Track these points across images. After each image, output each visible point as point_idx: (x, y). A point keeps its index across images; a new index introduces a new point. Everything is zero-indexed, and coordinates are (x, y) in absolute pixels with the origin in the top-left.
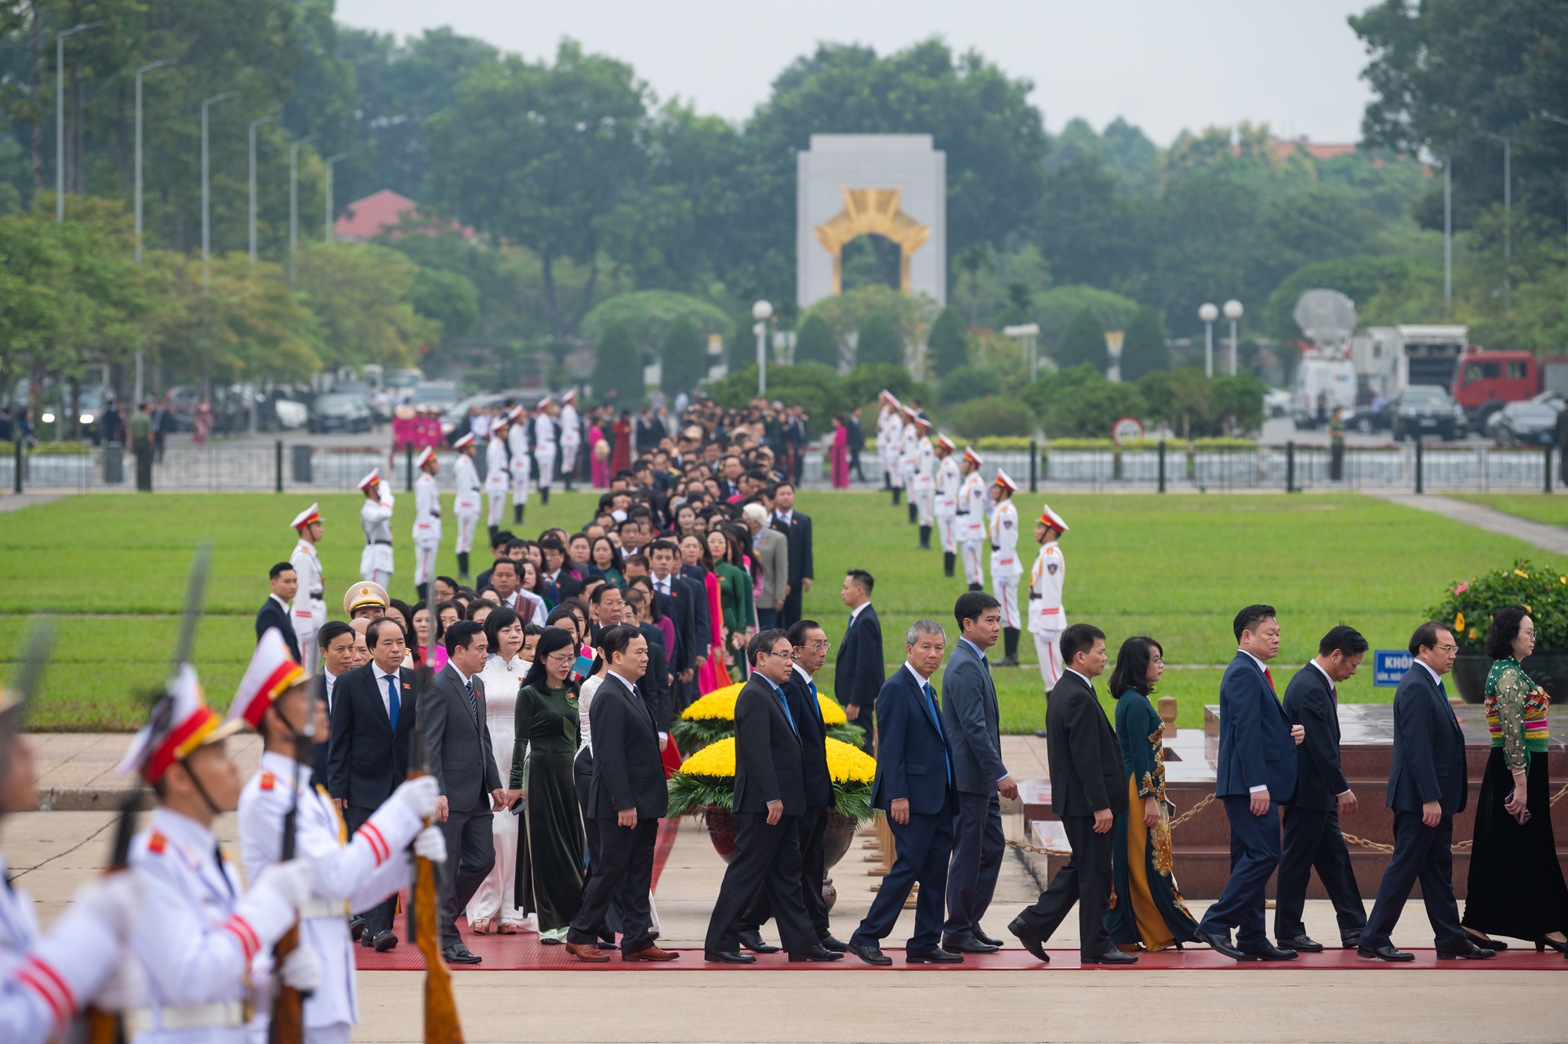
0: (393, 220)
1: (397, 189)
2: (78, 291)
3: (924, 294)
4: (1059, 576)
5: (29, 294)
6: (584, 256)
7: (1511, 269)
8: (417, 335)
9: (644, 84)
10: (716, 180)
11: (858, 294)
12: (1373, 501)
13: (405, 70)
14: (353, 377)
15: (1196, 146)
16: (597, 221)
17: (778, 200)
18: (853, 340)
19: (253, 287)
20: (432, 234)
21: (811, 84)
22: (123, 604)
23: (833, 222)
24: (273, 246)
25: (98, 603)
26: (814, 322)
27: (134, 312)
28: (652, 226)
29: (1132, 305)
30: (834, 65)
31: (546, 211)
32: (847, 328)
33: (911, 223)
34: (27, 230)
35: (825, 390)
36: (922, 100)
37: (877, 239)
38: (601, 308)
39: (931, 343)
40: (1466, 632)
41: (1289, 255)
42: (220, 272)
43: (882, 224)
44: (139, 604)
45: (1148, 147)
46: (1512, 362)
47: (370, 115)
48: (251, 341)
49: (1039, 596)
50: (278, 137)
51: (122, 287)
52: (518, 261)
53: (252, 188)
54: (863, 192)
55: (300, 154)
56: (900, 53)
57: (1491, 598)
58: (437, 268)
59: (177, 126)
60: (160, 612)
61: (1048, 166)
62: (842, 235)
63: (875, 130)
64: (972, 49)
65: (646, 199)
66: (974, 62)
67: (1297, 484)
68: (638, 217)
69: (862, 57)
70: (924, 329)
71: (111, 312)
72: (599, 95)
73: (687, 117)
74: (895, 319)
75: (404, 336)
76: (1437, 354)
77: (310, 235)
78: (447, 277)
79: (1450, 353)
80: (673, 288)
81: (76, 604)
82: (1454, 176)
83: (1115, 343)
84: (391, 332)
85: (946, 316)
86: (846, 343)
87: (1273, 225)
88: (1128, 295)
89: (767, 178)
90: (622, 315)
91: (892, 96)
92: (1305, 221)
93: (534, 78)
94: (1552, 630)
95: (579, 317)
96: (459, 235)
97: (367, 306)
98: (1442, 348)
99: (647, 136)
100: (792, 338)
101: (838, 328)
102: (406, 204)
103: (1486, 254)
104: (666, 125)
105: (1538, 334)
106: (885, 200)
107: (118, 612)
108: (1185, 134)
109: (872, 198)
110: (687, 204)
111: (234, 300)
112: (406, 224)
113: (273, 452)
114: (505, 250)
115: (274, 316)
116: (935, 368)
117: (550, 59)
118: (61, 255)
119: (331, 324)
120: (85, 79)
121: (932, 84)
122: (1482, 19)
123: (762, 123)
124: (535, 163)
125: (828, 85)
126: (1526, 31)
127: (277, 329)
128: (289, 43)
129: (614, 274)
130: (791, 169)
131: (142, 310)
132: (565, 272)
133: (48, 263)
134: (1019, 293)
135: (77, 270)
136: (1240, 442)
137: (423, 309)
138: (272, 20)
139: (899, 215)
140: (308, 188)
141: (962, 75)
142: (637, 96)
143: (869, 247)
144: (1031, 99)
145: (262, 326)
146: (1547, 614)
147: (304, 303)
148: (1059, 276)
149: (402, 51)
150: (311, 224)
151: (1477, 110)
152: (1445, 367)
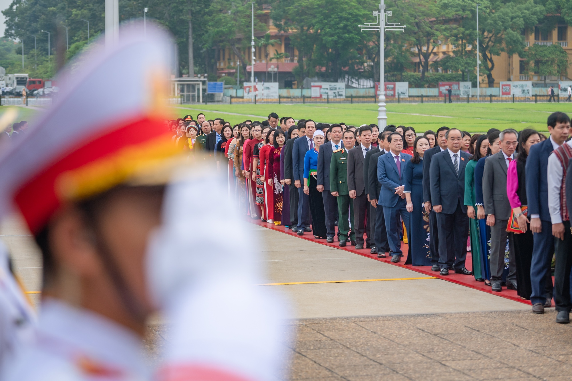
7: (37, 62)
46: (38, 81)
76: (22, 80)
79: (25, 79)
98: (23, 78)
103: (31, 59)
105: (43, 75)
122: (29, 12)
126: (38, 14)
151: (28, 30)
152: (24, 82)
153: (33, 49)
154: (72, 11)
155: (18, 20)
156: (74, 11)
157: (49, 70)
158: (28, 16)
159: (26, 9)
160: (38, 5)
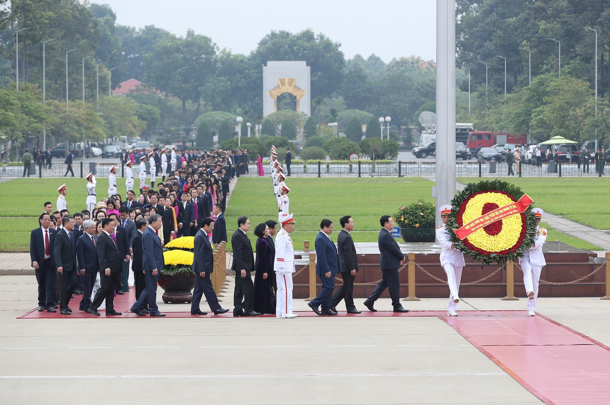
0: (134, 88)
1: (136, 78)
2: (22, 113)
3: (303, 112)
4: (287, 205)
5: (6, 115)
6: (196, 100)
7: (487, 105)
8: (139, 126)
9: (215, 44)
10: (238, 75)
11: (282, 112)
12: (424, 180)
13: (139, 39)
14: (118, 139)
15: (397, 63)
16: (199, 88)
17: (259, 82)
18: (280, 127)
19: (82, 111)
20: (146, 93)
21: (269, 44)
22: (19, 214)
23: (274, 89)
24: (91, 97)
25: (12, 213)
26: (267, 121)
27: (41, 120)
28: (217, 90)
29: (372, 115)
30: (276, 38)
31: (183, 85)
32: (278, 123)
33: (300, 89)
34: (6, 94)
35: (259, 145)
36: (305, 50)
37: (290, 95)
38: (200, 116)
39: (305, 128)
40: (404, 221)
41: (423, 99)
42: (73, 106)
43: (290, 90)
44: (24, 213)
45: (382, 63)
46: (486, 134)
47: (127, 54)
48: (82, 128)
49: (281, 211)
50: (93, 62)
51: (37, 112)
52: (175, 102)
53: (83, 78)
54: (284, 79)
55: (100, 68)
56: (298, 34)
57: (412, 211)
58: (147, 104)
59: (59, 59)
60: (30, 216)
61: (346, 71)
62: (278, 93)
63: (289, 59)
64: (321, 33)
65: (215, 81)
66: (322, 37)
67: (402, 174)
68: (213, 87)
69: (285, 35)
70: (303, 124)
71: (33, 119)
72: (200, 48)
73: (229, 55)
74: (294, 120)
75: (135, 126)
76: (463, 132)
77: (104, 94)
78: (150, 107)
79: (468, 131)
80: (225, 110)
81: (4, 214)
82: (471, 74)
83: (364, 129)
84: (130, 125)
85: (310, 119)
86: (278, 128)
87: (418, 90)
88: (371, 112)
89: (255, 74)
90: (207, 119)
91: (295, 48)
92: (428, 88)
93: (179, 42)
94: (429, 220)
95: (194, 120)
96: (155, 93)
97: (122, 117)
98: (465, 130)
99: (216, 61)
100: (261, 127)
101: (275, 123)
102: (138, 83)
103: (480, 100)
104: (222, 57)
105: (494, 125)
106: (291, 81)
107: (17, 216)
108: (394, 59)
109: (287, 81)
110: (229, 83)
111: (76, 115)
112: (138, 90)
113: (80, 165)
114: (170, 98)
115: (90, 120)
116: (306, 136)
117: (185, 36)
118: (16, 102)
119: (110, 123)
120: (28, 44)
121: (308, 44)
122: (480, 24)
123: (254, 57)
124: (180, 70)
125: (274, 44)
126: (492, 28)
127: (91, 125)
128: (96, 32)
129: (205, 105)
130: (261, 72)
131: (44, 119)
132: (189, 105)
133: (12, 104)
134: (333, 112)
135: (22, 106)
136: (390, 161)
137: (141, 117)
138: (91, 25)
139: (295, 87)
140: (103, 79)
141: (317, 41)
142: (213, 48)
143: (288, 97)
144: (340, 49)
145: (86, 124)
146: (428, 216)
147: (101, 116)
148: (349, 106)
149: (138, 33)
150: (104, 90)
151: (479, 53)
152: (465, 136)
153: (483, 84)
154: (539, 24)
155: (464, 38)
156: (542, 25)
157: (503, 117)
158: (478, 31)
159: (477, 20)
160: (494, 13)
